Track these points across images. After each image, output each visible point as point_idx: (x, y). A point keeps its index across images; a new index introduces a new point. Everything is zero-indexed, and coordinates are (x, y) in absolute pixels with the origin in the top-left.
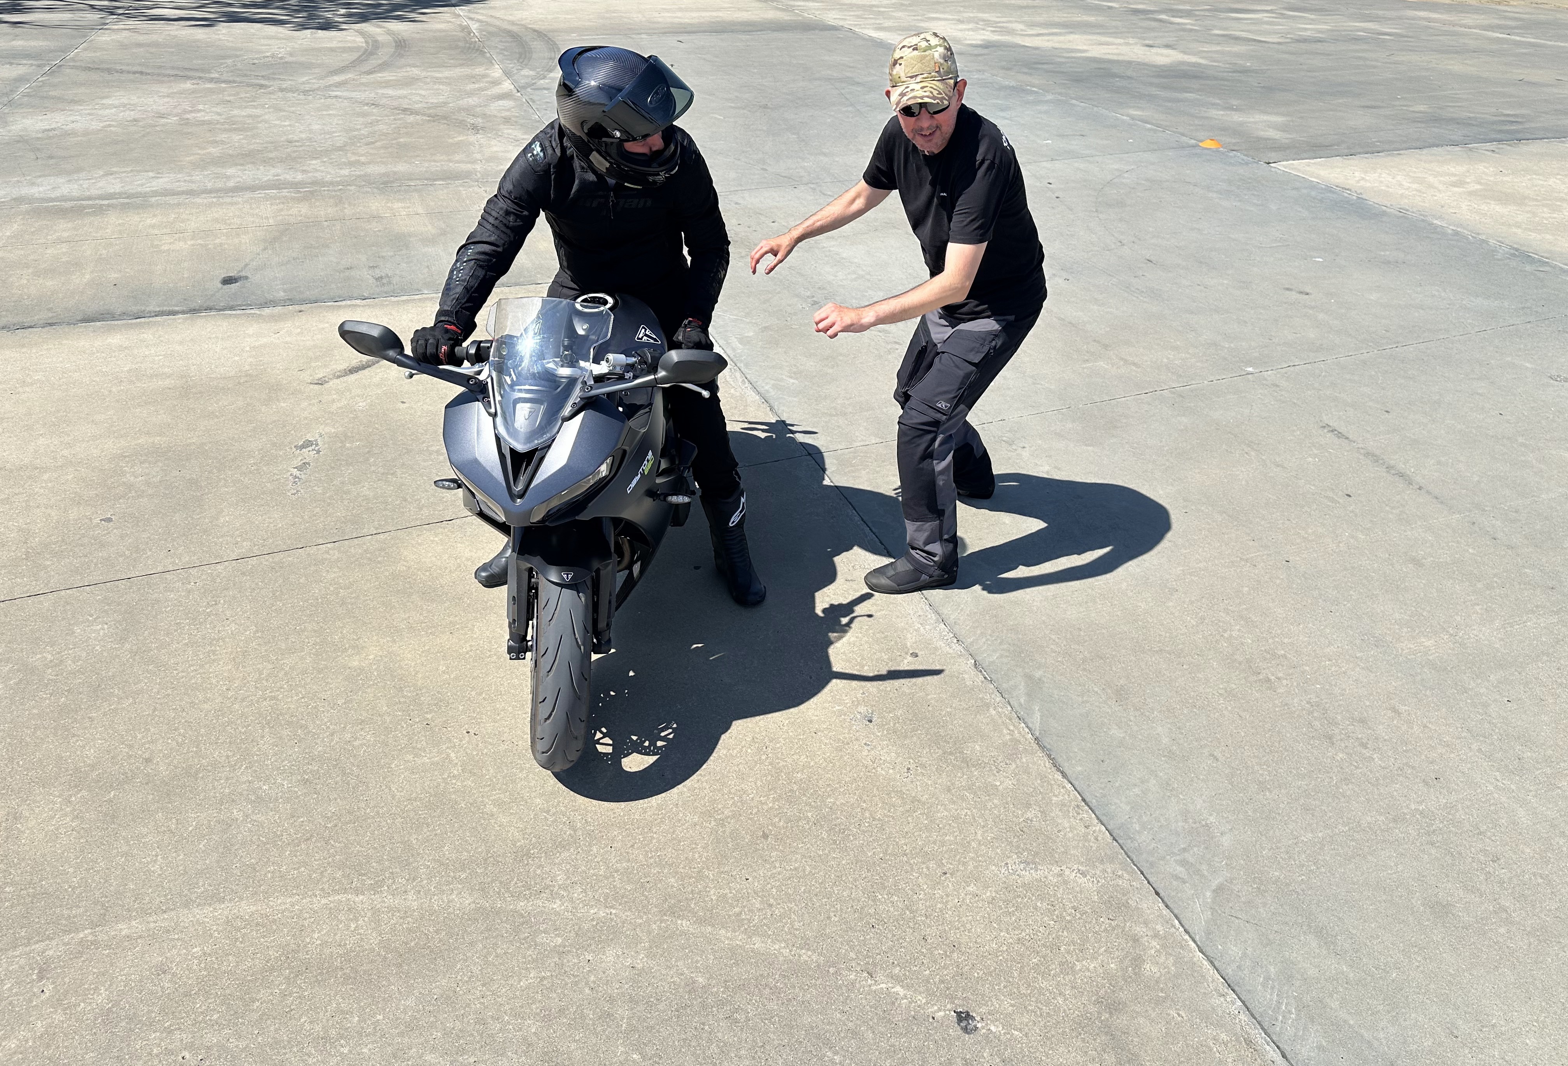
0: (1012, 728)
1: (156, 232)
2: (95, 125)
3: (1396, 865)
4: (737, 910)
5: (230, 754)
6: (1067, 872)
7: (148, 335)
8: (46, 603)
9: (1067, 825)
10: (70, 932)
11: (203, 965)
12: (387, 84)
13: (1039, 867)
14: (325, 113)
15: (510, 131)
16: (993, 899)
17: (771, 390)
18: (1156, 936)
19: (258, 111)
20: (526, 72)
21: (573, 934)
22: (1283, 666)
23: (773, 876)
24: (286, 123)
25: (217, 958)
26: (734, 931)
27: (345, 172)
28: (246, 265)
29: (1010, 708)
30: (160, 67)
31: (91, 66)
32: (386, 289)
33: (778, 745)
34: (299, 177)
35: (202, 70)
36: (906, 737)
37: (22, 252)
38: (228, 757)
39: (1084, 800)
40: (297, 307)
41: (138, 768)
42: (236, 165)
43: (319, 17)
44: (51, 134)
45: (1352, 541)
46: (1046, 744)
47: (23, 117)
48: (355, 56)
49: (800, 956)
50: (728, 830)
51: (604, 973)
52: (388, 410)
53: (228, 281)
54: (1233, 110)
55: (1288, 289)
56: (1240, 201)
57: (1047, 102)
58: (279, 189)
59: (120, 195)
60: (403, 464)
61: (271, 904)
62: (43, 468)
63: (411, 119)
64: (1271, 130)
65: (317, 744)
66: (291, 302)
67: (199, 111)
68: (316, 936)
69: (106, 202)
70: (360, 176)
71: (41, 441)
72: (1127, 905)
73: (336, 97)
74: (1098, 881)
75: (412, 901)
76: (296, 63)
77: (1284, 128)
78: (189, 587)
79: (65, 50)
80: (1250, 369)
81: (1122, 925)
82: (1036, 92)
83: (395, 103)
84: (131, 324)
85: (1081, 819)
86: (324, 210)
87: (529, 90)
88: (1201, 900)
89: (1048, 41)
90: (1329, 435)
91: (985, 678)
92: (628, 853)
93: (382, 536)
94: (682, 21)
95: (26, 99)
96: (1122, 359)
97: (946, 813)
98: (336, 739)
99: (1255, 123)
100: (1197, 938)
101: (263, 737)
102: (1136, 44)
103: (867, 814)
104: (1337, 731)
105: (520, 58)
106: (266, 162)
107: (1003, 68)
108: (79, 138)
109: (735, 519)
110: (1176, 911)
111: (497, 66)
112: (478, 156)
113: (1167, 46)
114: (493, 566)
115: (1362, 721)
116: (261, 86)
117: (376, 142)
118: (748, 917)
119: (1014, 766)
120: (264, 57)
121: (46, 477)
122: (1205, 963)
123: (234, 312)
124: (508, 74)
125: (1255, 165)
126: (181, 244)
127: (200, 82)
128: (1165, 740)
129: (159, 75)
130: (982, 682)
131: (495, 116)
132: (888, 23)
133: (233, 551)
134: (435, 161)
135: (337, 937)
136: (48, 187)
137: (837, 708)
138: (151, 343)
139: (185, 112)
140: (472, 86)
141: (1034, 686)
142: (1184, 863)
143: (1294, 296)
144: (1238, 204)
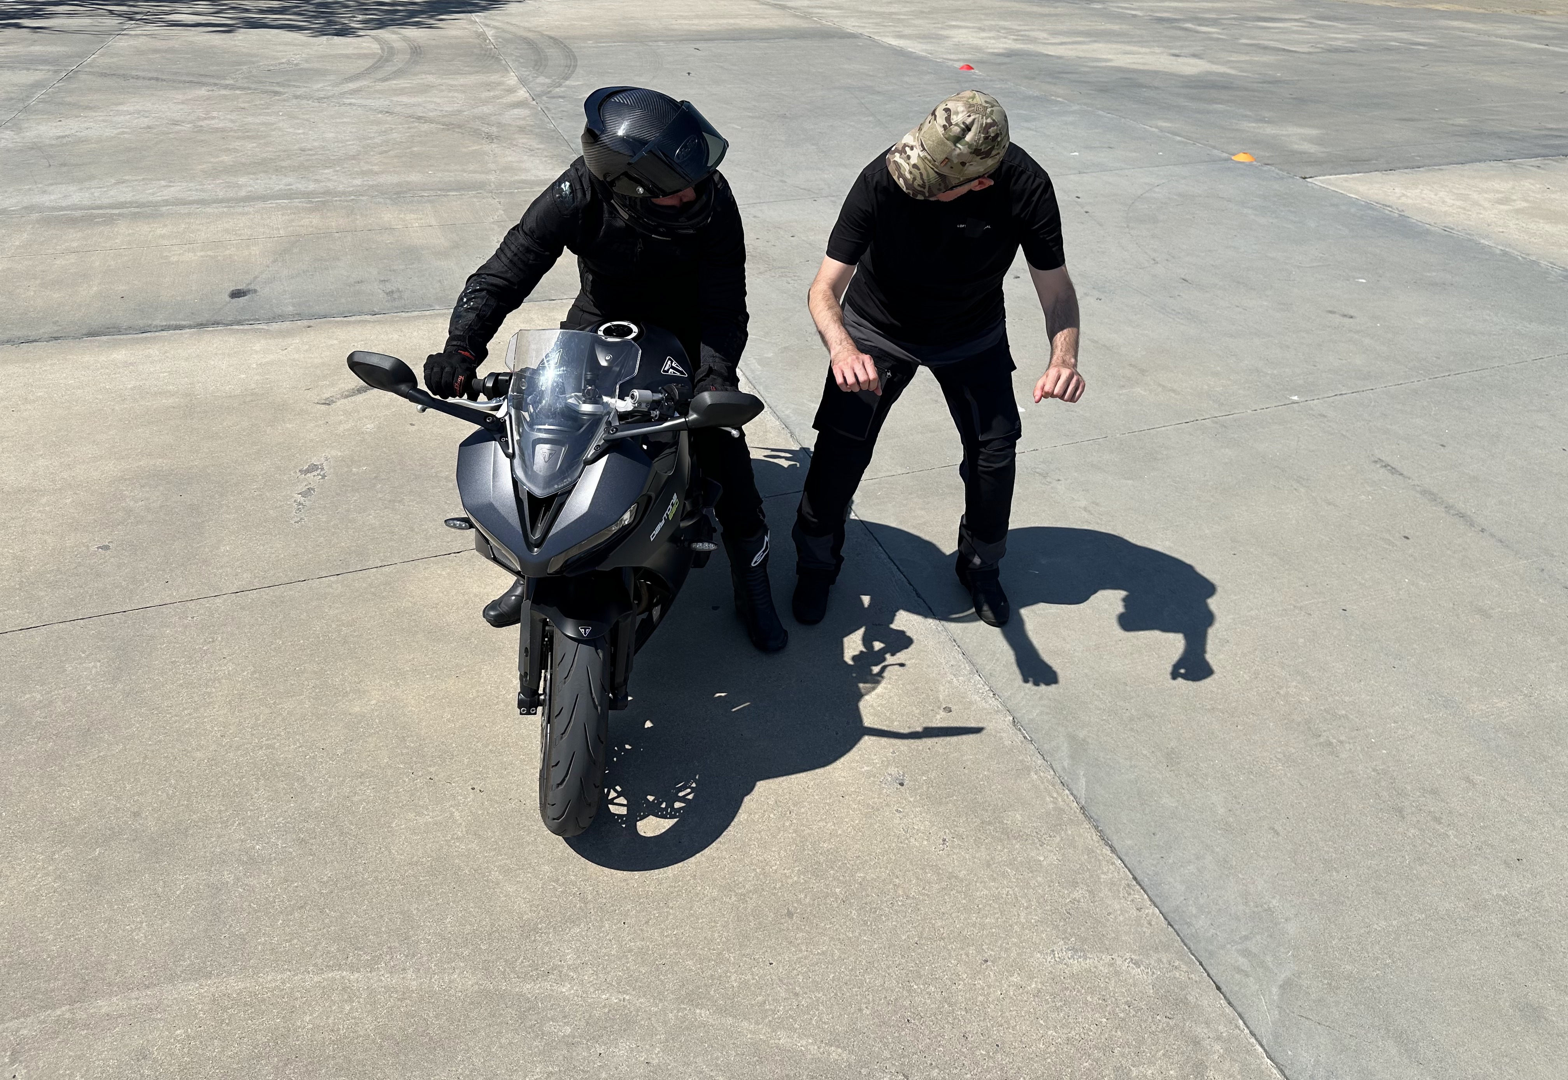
0: (1055, 795)
1: (166, 242)
2: (109, 132)
3: (1480, 960)
4: (760, 998)
5: (223, 808)
6: (1119, 962)
7: (154, 351)
8: (37, 637)
9: (1117, 907)
10: (46, 1008)
11: (186, 1050)
12: (402, 92)
13: (1089, 955)
14: (338, 120)
15: (525, 140)
16: (1039, 991)
17: (791, 415)
18: (1219, 1038)
19: (272, 119)
20: (541, 80)
21: (583, 1023)
22: (1345, 728)
23: (799, 961)
24: (300, 131)
25: (201, 1042)
26: (757, 1023)
27: (358, 182)
28: (256, 278)
29: (1052, 773)
30: (175, 73)
31: (108, 72)
32: (396, 304)
33: (803, 810)
34: (312, 186)
35: (218, 77)
36: (940, 804)
37: (31, 263)
38: (220, 812)
39: (1135, 878)
40: (306, 323)
41: (126, 823)
42: (249, 173)
43: (336, 23)
44: (65, 141)
45: (1413, 588)
46: (1093, 815)
47: (38, 124)
48: (370, 62)
49: (829, 1054)
50: (750, 907)
51: (616, 1069)
52: (396, 433)
53: (236, 294)
54: (1266, 122)
55: (1331, 312)
56: (1277, 217)
57: (1073, 112)
58: (291, 199)
59: (131, 204)
60: (411, 491)
61: (261, 980)
62: (41, 491)
63: (425, 127)
64: (1306, 143)
65: (314, 799)
66: (298, 316)
67: (214, 118)
68: (307, 1018)
69: (117, 211)
70: (373, 186)
71: (41, 462)
72: (1185, 1002)
73: (350, 104)
74: (1153, 973)
75: (412, 980)
76: (311, 70)
77: (1319, 141)
78: (186, 622)
79: (82, 55)
80: (1295, 398)
81: (1181, 1024)
82: (1061, 103)
83: (409, 111)
84: (137, 339)
85: (1133, 900)
86: (335, 221)
87: (544, 98)
88: (1267, 997)
89: (1072, 50)
90: (1382, 470)
91: (1025, 737)
92: (642, 930)
93: (387, 569)
94: (698, 28)
95: (41, 105)
96: (1160, 385)
97: (986, 892)
98: (334, 794)
99: (1289, 136)
100: (1264, 1042)
101: (257, 790)
102: (1162, 53)
103: (900, 892)
104: (1407, 803)
105: (536, 65)
106: (278, 170)
107: (1026, 77)
108: (93, 146)
109: (758, 559)
110: (1240, 1009)
111: (512, 74)
112: (493, 166)
113: (1194, 56)
114: (502, 605)
115: (1434, 792)
116: (276, 93)
117: (390, 151)
118: (773, 1007)
119: (1058, 839)
120: (280, 64)
121: (44, 500)
122: (1275, 1071)
123: (241, 327)
124: (523, 82)
125: (1290, 180)
126: (191, 255)
127: (215, 88)
128: (1221, 811)
129: (174, 81)
130: (1022, 742)
131: (510, 125)
132: (907, 31)
133: (233, 584)
134: (448, 171)
135: (330, 1021)
136: (60, 196)
137: (866, 768)
138: (156, 358)
139: (199, 119)
140: (487, 94)
141: (1078, 747)
142: (1246, 953)
143: (1337, 319)
144: (1275, 221)
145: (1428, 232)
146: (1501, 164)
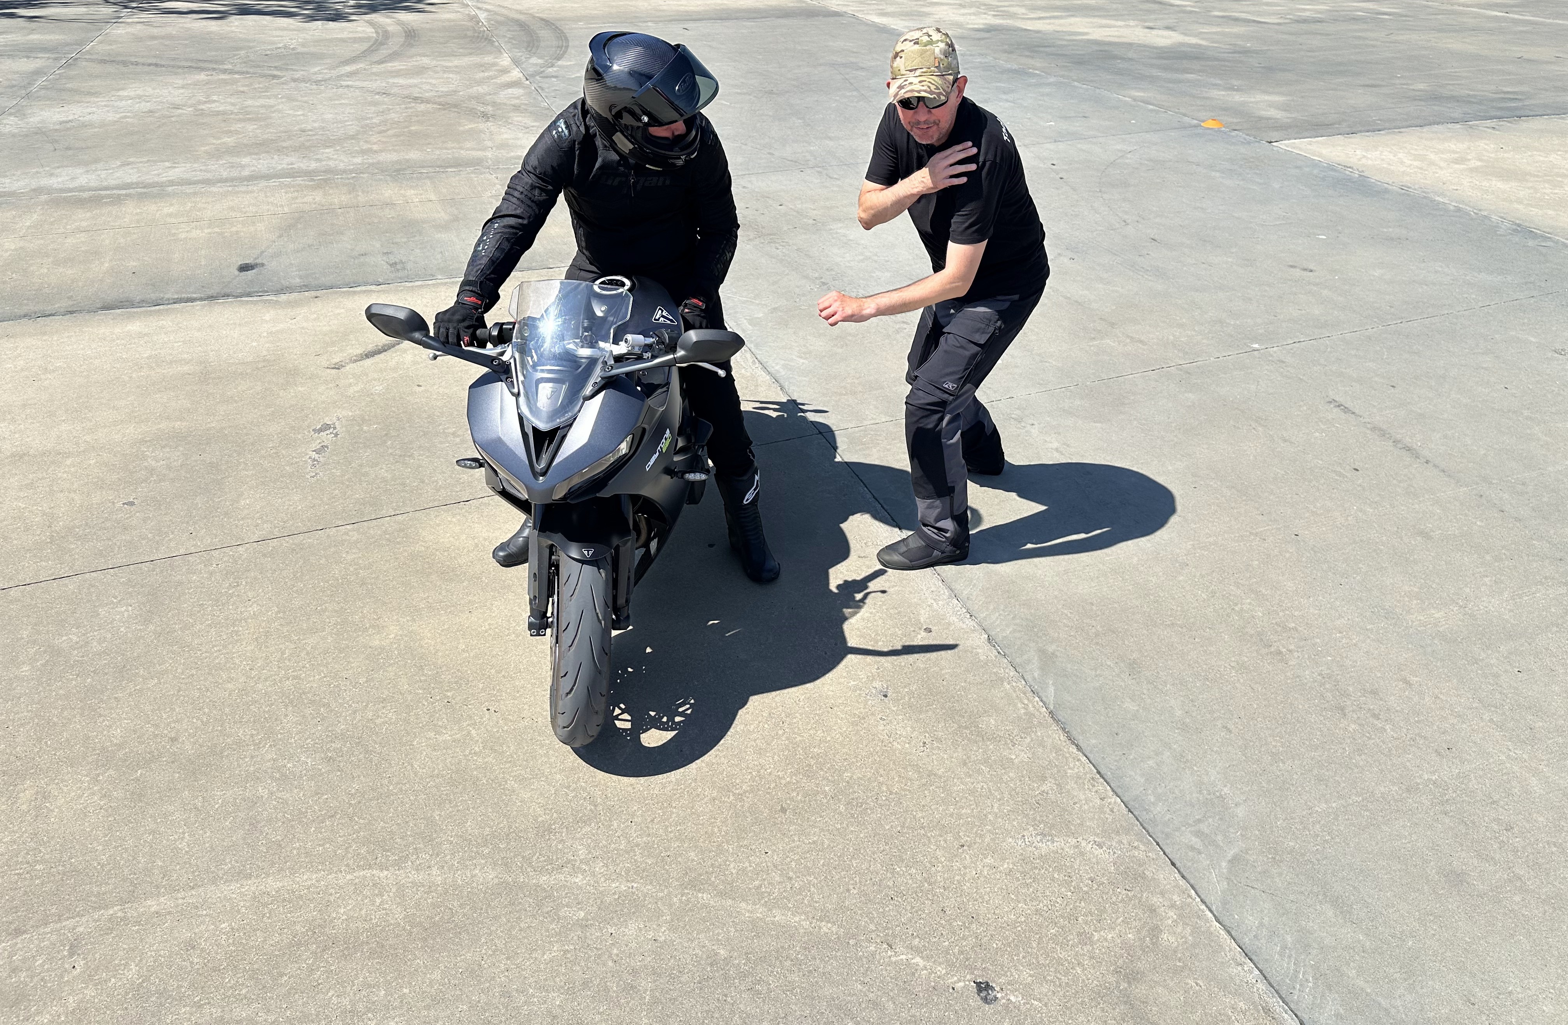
0: (1026, 702)
1: (173, 220)
2: (111, 117)
3: (1411, 834)
4: (757, 883)
5: (254, 732)
6: (1084, 844)
7: (167, 322)
8: (71, 585)
9: (1083, 797)
10: (100, 908)
11: (231, 941)
12: (398, 74)
13: (1056, 839)
14: (337, 102)
15: (520, 119)
16: (1011, 871)
17: (781, 370)
18: (1173, 906)
19: (272, 102)
20: (534, 60)
21: (595, 908)
22: (1294, 638)
23: (792, 850)
24: (299, 113)
25: (245, 934)
26: (754, 904)
27: (358, 160)
28: (262, 252)
29: (1023, 682)
30: (174, 59)
31: (107, 58)
32: (400, 274)
33: (795, 721)
34: (313, 165)
35: (216, 62)
36: (921, 712)
37: (42, 242)
38: (252, 736)
39: (1099, 772)
40: (313, 293)
41: (164, 747)
42: (251, 154)
43: (328, 9)
44: (68, 125)
45: (1360, 514)
46: (1060, 718)
47: (42, 110)
48: (365, 46)
49: (820, 928)
50: (747, 805)
51: (627, 946)
52: (404, 393)
53: (244, 268)
54: (1233, 90)
55: (1292, 266)
56: (1243, 180)
57: (1049, 84)
58: (293, 177)
59: (136, 185)
60: (420, 447)
61: (298, 879)
62: (65, 453)
63: (422, 107)
64: (1272, 110)
65: (340, 722)
66: (306, 288)
67: (215, 101)
68: (342, 911)
69: (124, 192)
70: (372, 164)
71: (64, 427)
72: (1143, 876)
73: (348, 86)
74: (1115, 853)
75: (437, 876)
76: (307, 54)
77: (1285, 107)
78: (211, 568)
79: (81, 43)
80: (1256, 346)
81: (1139, 895)
82: (1038, 75)
83: (406, 92)
84: (151, 311)
85: (1097, 791)
86: (338, 197)
87: (538, 77)
88: (1217, 871)
89: (1049, 24)
90: (1335, 410)
91: (999, 653)
92: (648, 827)
93: (400, 517)
94: (687, 8)
95: (43, 92)
96: (1128, 337)
97: (962, 787)
98: (358, 717)
99: (1256, 102)
100: (1214, 908)
101: (286, 715)
102: (1136, 26)
103: (884, 788)
104: (1349, 703)
105: (528, 46)
106: (280, 151)
107: (1005, 51)
108: (96, 130)
109: (749, 497)
110: (1192, 882)
111: (506, 55)
112: (489, 144)
113: (1168, 28)
114: (511, 546)
115: (1374, 692)
116: (274, 77)
117: (388, 130)
118: (768, 890)
119: (1028, 740)
120: (277, 48)
121: (69, 462)
122: (1222, 932)
123: (251, 299)
124: (516, 62)
125: (1257, 144)
126: (198, 232)
127: (214, 73)
128: (1179, 713)
129: (173, 67)
130: (996, 657)
131: (505, 104)
132: (889, 9)
133: (254, 533)
134: (446, 149)
135: (363, 912)
136: (67, 178)
137: (852, 683)
138: (170, 329)
139: (200, 102)
140: (481, 75)
141: (1047, 659)
142: (1198, 834)
143: (1297, 273)
144: (1241, 183)
145: (1386, 191)
146: (1458, 126)
